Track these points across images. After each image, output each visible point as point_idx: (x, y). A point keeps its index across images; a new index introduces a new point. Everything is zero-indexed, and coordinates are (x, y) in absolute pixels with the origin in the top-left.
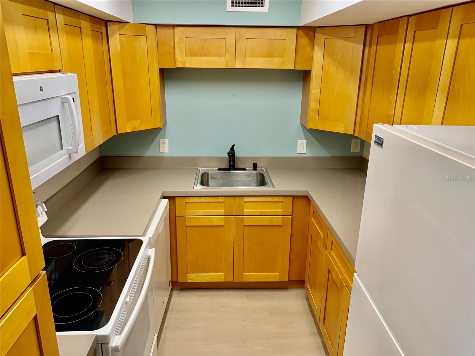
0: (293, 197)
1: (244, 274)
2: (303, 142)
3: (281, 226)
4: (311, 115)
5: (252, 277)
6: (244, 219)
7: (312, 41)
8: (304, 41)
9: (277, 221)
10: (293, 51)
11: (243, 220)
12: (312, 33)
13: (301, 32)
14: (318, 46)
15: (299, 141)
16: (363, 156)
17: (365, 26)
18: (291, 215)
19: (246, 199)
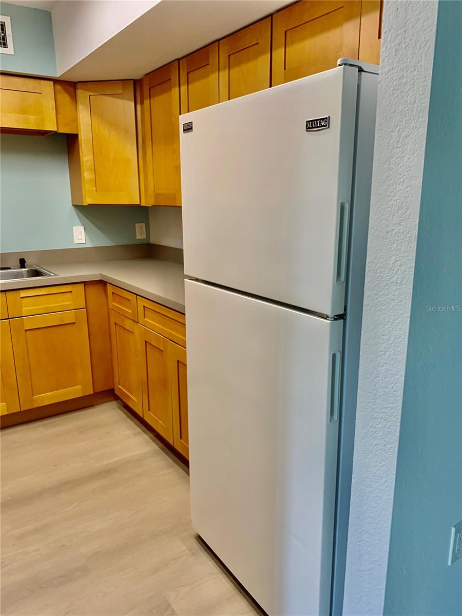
0: (85, 283)
1: (34, 397)
2: (79, 228)
3: (74, 323)
4: (87, 187)
5: (47, 398)
6: (25, 321)
7: (74, 98)
8: (65, 98)
9: (69, 317)
10: (53, 109)
11: (23, 323)
12: (72, 89)
13: (58, 87)
14: (82, 104)
15: (74, 227)
16: (151, 242)
17: (132, 81)
18: (85, 307)
19: (23, 294)
